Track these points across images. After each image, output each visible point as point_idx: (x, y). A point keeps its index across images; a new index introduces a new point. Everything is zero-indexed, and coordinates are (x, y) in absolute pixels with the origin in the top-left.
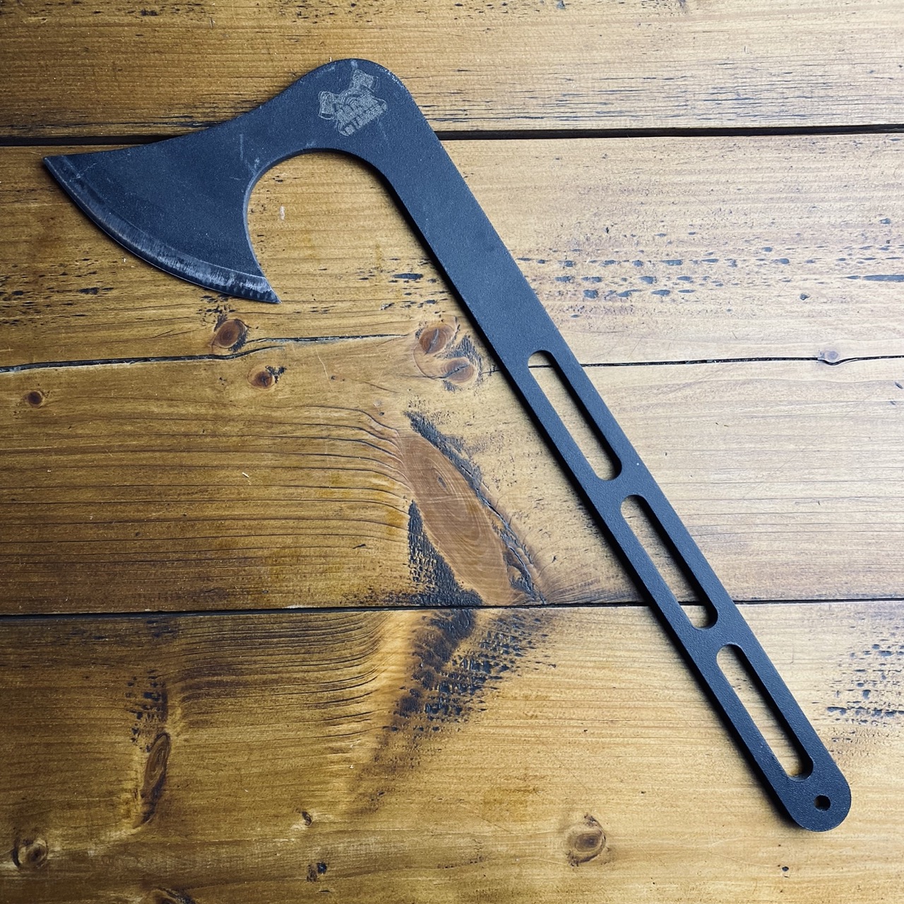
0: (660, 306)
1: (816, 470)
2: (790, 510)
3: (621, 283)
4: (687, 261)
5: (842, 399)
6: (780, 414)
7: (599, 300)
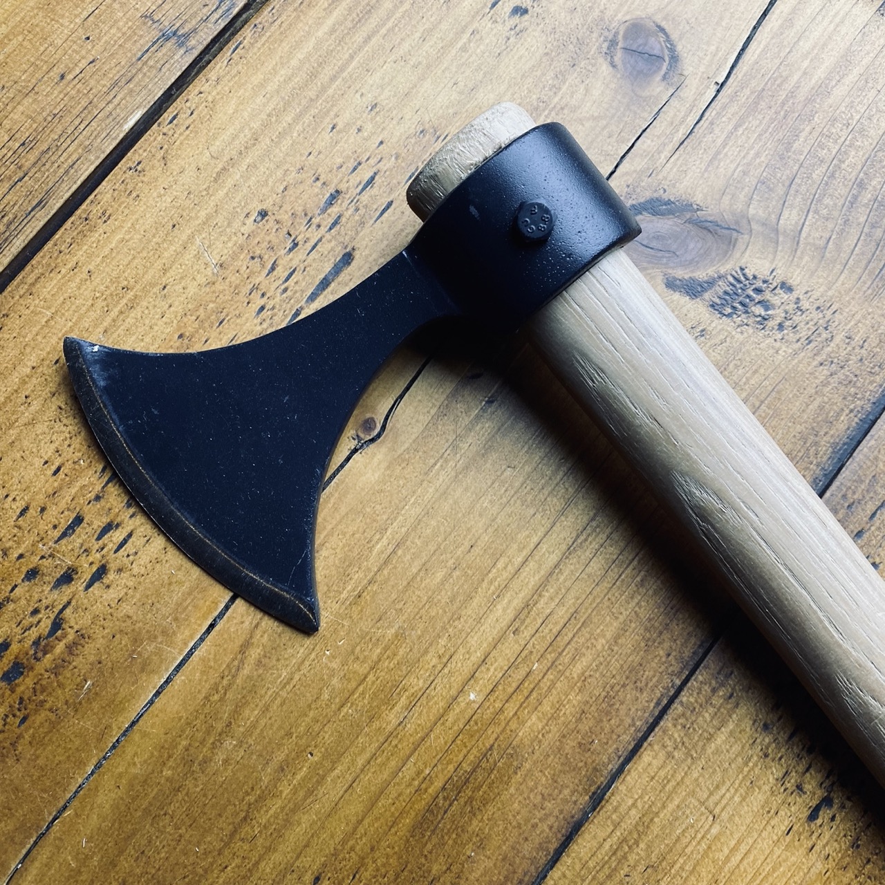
0: (112, 594)
1: (494, 571)
2: (517, 648)
3: (34, 620)
4: (86, 508)
5: (432, 461)
6: (384, 556)
7: (32, 668)
